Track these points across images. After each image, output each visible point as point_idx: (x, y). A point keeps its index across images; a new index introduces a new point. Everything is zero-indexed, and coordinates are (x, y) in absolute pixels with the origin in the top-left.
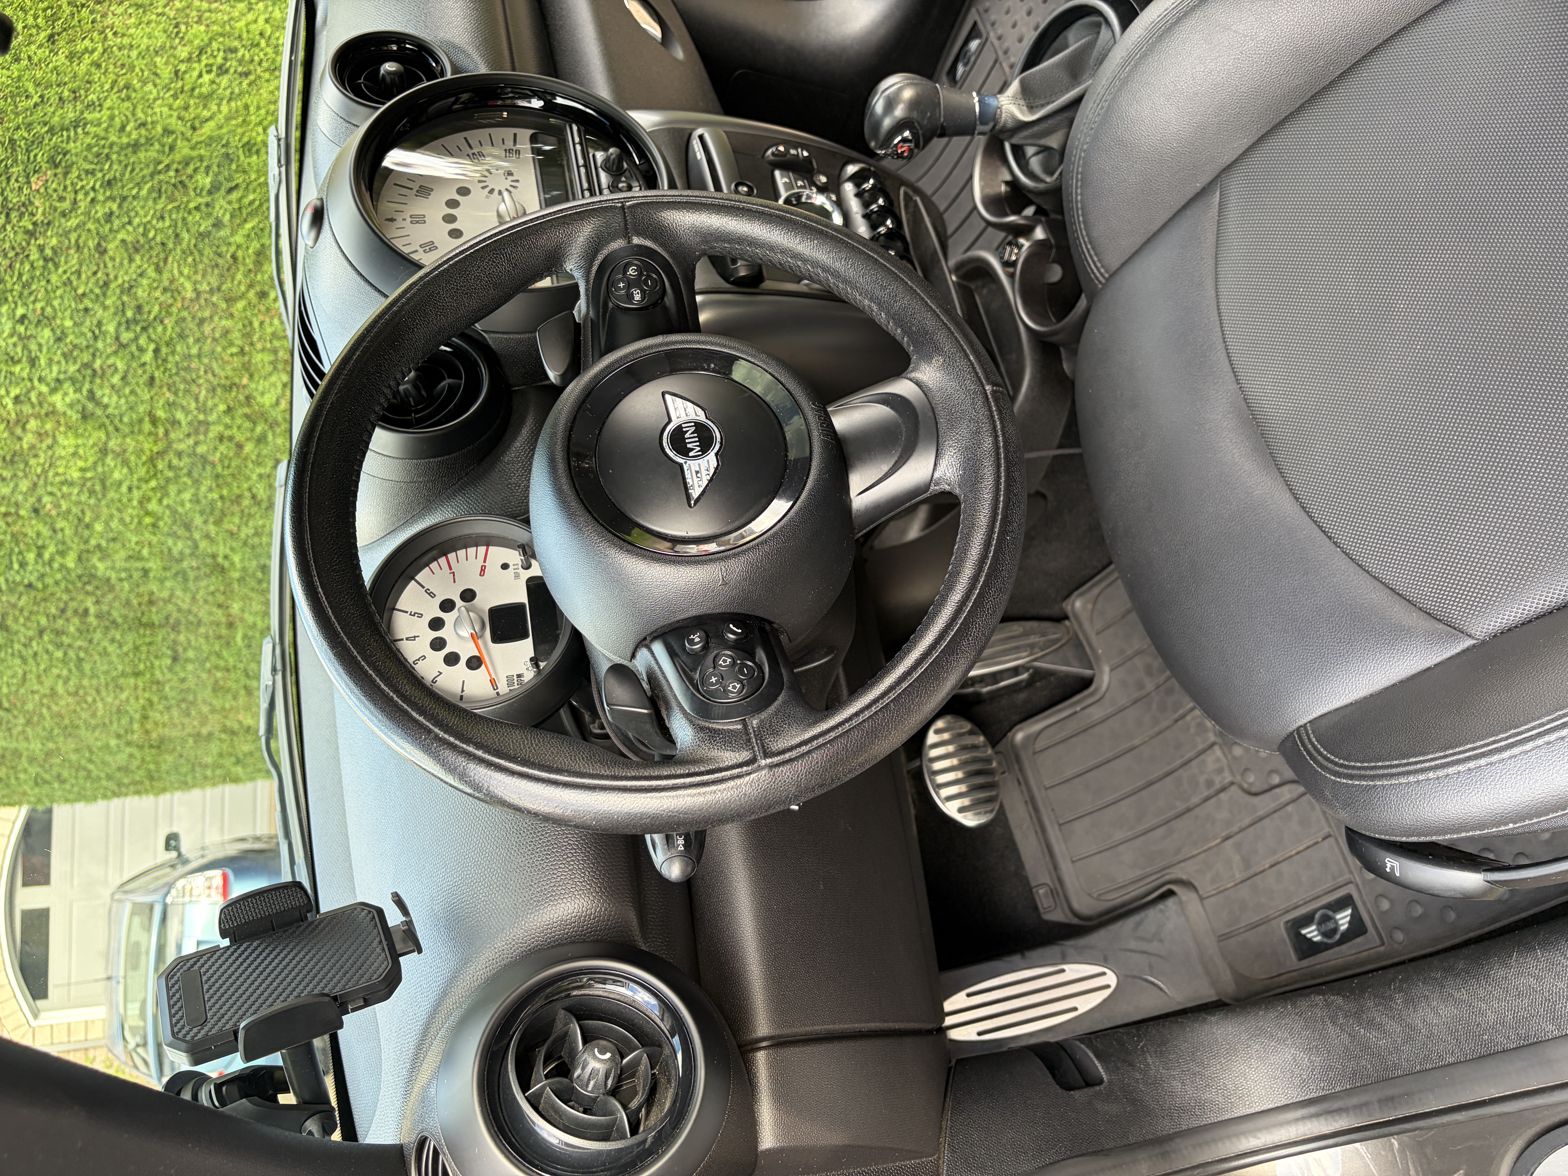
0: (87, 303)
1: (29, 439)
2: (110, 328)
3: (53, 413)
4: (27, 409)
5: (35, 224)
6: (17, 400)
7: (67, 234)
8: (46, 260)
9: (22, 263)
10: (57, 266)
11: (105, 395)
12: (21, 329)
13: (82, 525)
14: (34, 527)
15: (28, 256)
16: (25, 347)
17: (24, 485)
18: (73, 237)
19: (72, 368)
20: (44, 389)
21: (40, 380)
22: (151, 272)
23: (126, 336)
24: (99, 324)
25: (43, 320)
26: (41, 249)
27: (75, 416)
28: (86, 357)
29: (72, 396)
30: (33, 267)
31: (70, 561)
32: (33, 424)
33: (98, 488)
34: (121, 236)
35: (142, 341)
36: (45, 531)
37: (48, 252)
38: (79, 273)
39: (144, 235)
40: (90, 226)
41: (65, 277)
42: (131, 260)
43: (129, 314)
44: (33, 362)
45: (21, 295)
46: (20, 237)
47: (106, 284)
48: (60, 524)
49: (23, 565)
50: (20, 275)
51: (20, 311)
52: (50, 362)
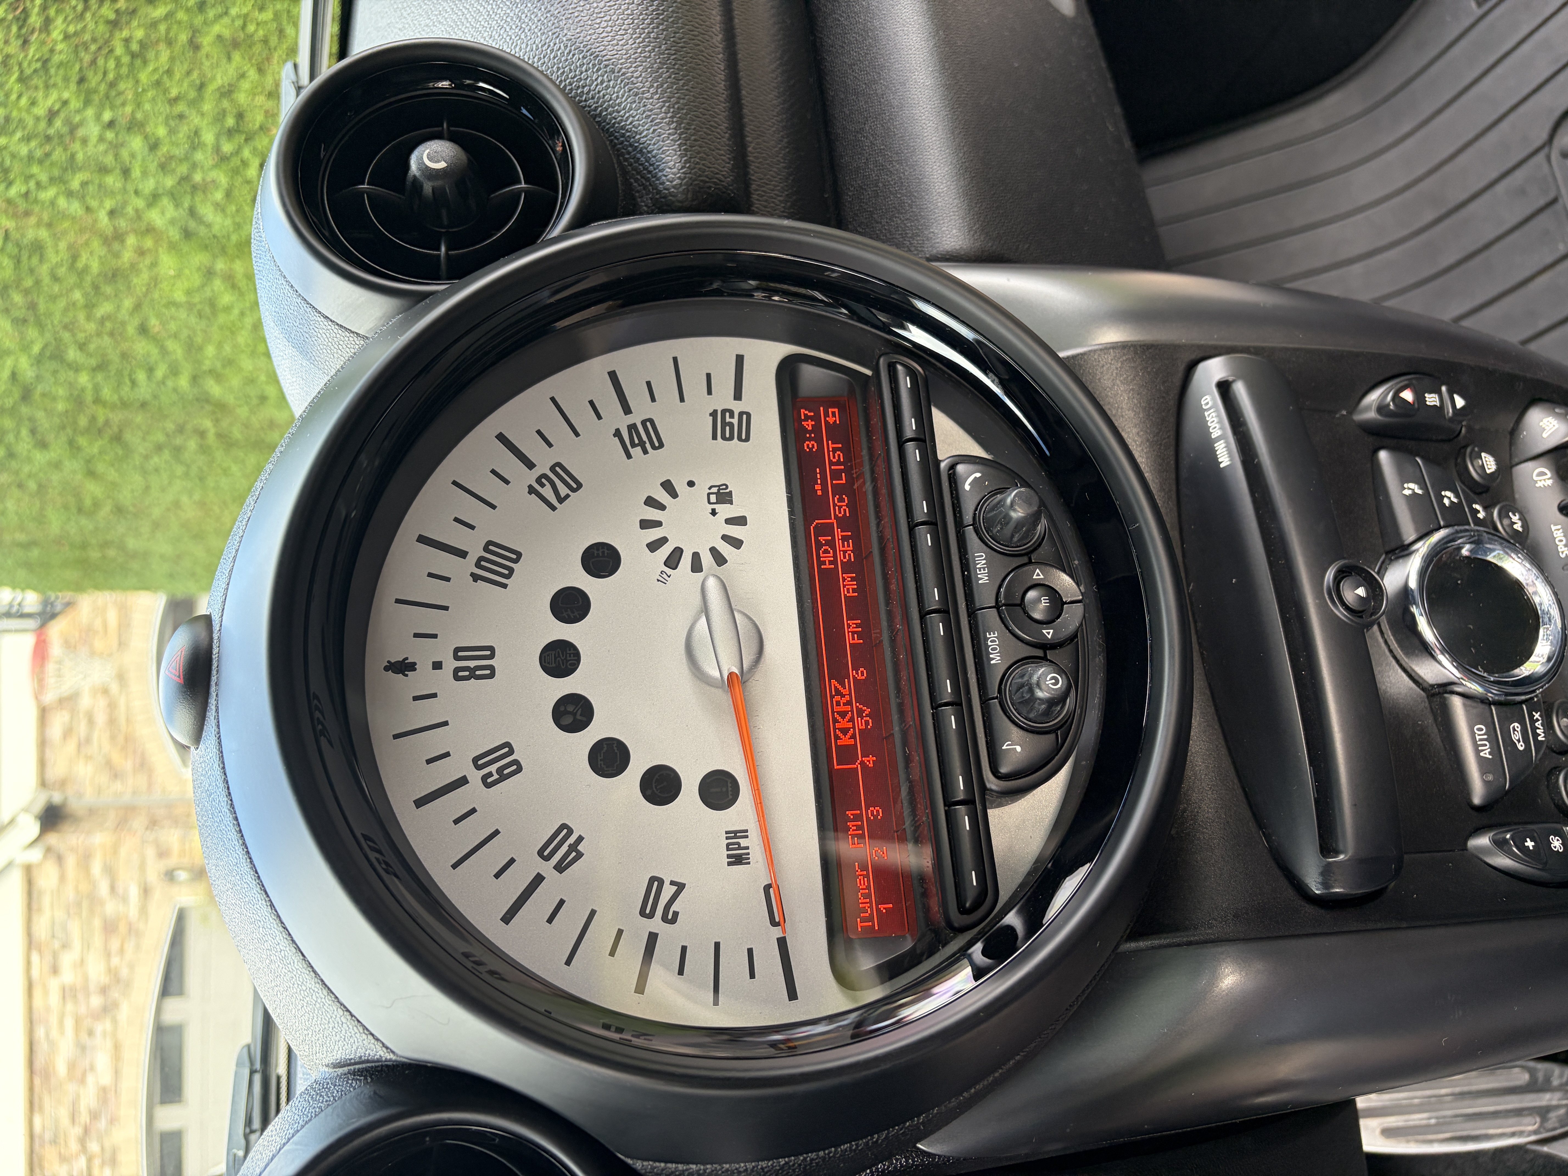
0: (181, 107)
1: (128, 255)
2: (208, 137)
3: (150, 230)
4: (122, 224)
5: (117, 12)
6: (112, 213)
7: (154, 24)
8: (134, 56)
9: (106, 58)
10: (145, 62)
11: (207, 212)
12: (110, 135)
13: (192, 348)
14: (141, 347)
15: (111, 51)
16: (116, 156)
17: (128, 303)
18: (162, 28)
19: (169, 182)
20: (140, 203)
21: (136, 192)
22: (252, 74)
23: (227, 148)
24: (197, 133)
25: (135, 126)
26: (127, 41)
27: (174, 234)
28: (183, 169)
29: (171, 211)
30: (118, 65)
31: (184, 382)
32: (131, 240)
33: (207, 310)
34: (217, 29)
35: (246, 153)
36: (154, 351)
37: (135, 47)
38: (169, 72)
39: (244, 27)
40: (181, 15)
41: (156, 77)
42: (229, 58)
43: (230, 122)
44: (126, 172)
45: (107, 96)
46: (102, 28)
47: (201, 87)
48: (171, 345)
49: (134, 383)
50: (105, 73)
51: (107, 116)
52: (145, 173)
